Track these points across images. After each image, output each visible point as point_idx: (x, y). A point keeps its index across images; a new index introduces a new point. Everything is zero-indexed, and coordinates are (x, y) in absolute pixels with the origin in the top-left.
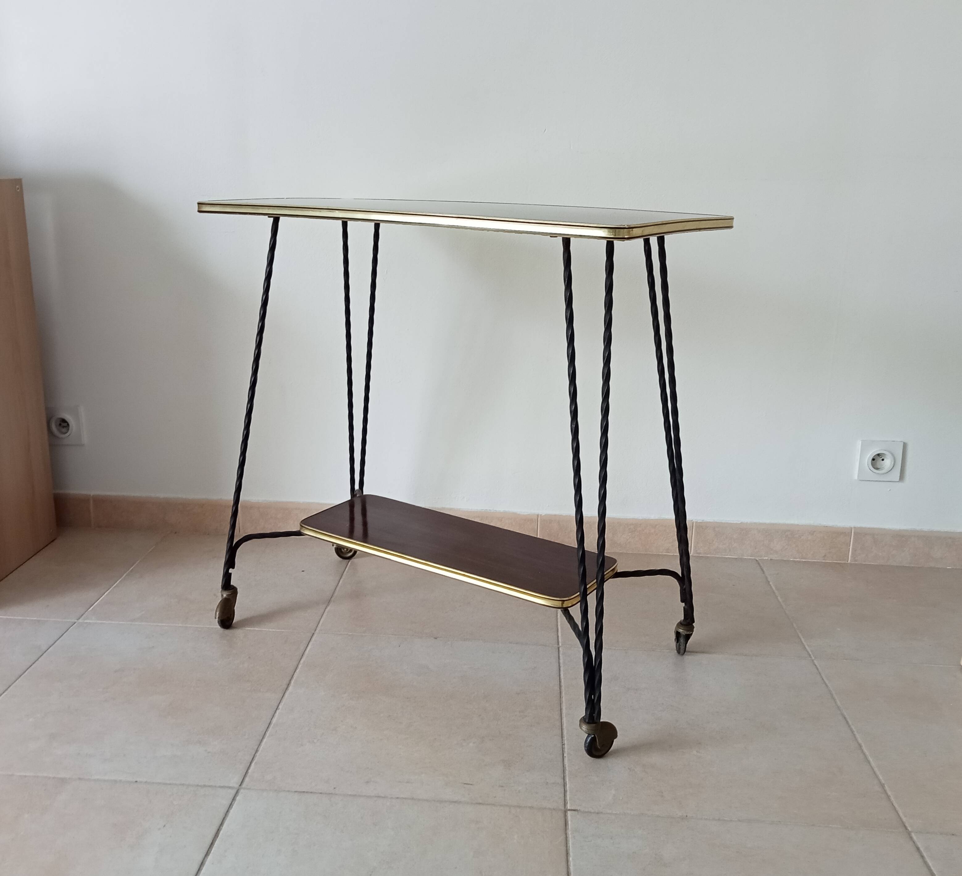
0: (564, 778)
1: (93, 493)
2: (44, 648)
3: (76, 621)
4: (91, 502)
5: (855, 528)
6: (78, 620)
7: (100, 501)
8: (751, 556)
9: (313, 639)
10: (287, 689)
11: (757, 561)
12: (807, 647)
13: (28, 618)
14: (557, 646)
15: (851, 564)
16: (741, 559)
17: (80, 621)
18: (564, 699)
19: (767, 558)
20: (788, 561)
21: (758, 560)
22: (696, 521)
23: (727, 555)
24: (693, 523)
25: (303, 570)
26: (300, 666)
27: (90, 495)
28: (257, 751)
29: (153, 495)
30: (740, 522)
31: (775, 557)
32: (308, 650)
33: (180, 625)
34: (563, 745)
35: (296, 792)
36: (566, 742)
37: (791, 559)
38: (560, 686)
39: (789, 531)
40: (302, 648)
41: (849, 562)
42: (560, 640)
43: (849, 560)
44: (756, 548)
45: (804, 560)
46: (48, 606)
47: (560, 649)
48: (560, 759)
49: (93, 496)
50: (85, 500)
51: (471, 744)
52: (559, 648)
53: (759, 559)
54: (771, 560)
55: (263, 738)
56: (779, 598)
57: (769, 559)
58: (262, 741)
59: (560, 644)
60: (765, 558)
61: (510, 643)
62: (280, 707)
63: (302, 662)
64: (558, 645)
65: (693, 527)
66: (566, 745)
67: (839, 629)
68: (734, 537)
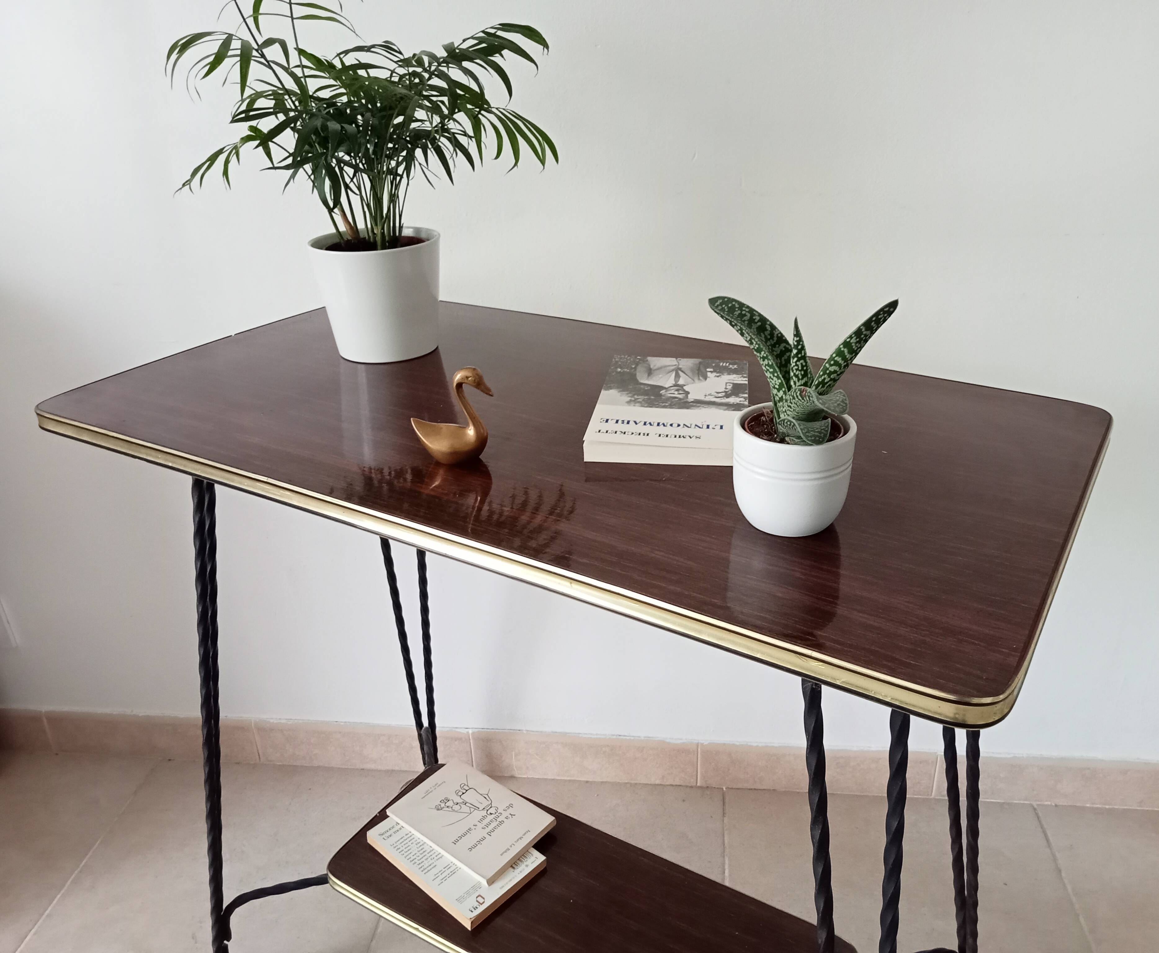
1: (45, 707)
4: (45, 721)
7: (56, 721)
8: (1024, 800)
11: (1035, 809)
16: (1008, 804)
19: (1049, 803)
20: (1083, 809)
21: (1036, 806)
23: (987, 799)
24: (937, 758)
27: (41, 712)
29: (128, 711)
31: (1062, 802)
37: (1088, 805)
39: (1089, 769)
44: (1033, 789)
45: (1107, 807)
49: (45, 712)
50: (35, 718)
53: (1038, 805)
54: (1056, 806)
57: (1053, 804)
60: (1046, 803)
65: (937, 762)
68: (1002, 775)
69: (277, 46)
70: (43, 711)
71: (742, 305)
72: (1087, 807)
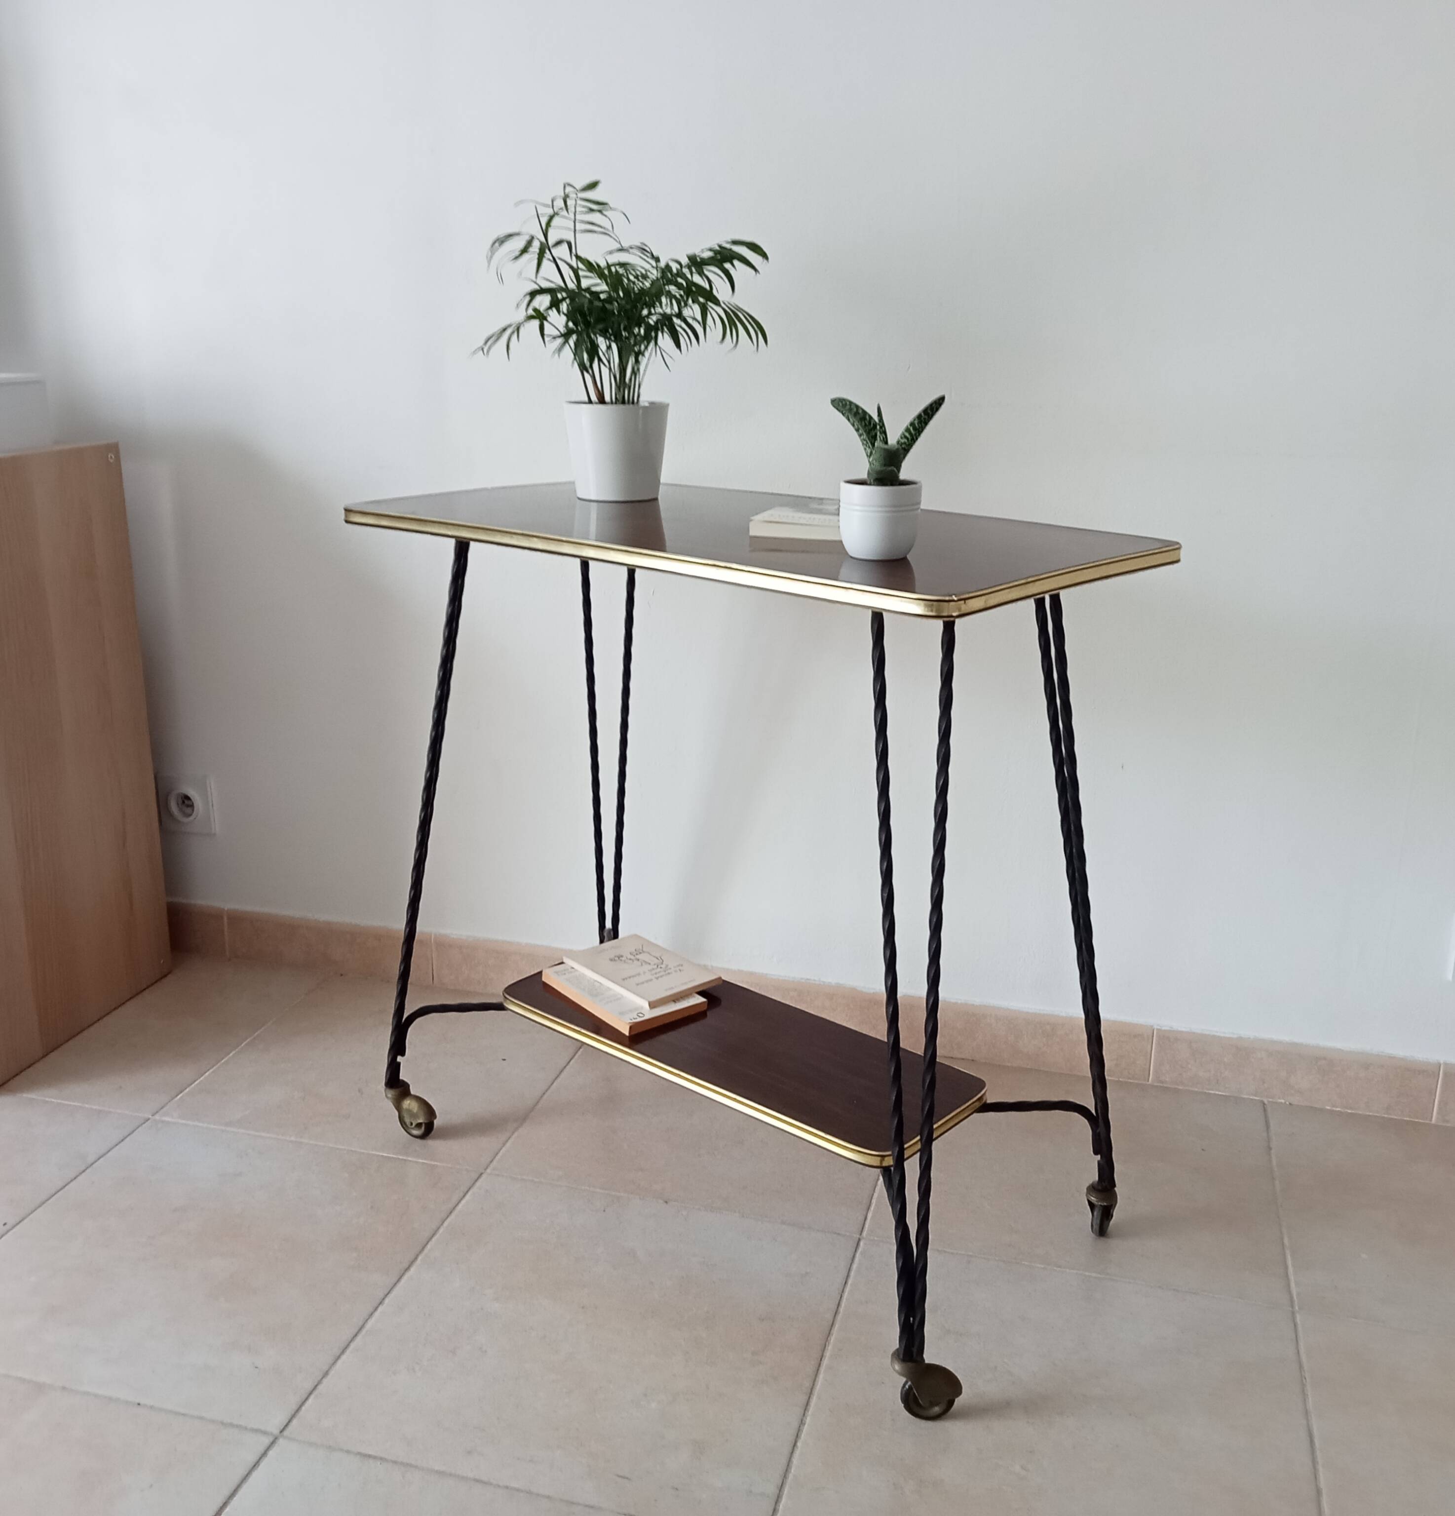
0: (781, 1488)
1: (228, 905)
2: (91, 1159)
3: (150, 1117)
4: (225, 918)
5: (1446, 1064)
6: (152, 1116)
7: (237, 919)
8: (1255, 1096)
9: (478, 1184)
10: (408, 1269)
11: (1264, 1104)
12: (1293, 1285)
13: (87, 1106)
14: (858, 1236)
15: (1436, 1126)
16: (1236, 1098)
17: (157, 1117)
18: (833, 1339)
19: (1283, 1101)
20: (1322, 1110)
21: (1266, 1102)
22: (1159, 1027)
23: (1212, 1090)
24: (1154, 1030)
25: (504, 1058)
26: (441, 1231)
27: (224, 909)
28: (326, 1374)
29: (310, 915)
30: (1235, 1036)
31: (1296, 1100)
32: (463, 1202)
33: (293, 1139)
34: (802, 1423)
35: (359, 1454)
36: (808, 1420)
37: (1328, 1108)
38: (836, 1313)
39: (1325, 1059)
40: (455, 1199)
41: (1434, 1121)
42: (867, 1226)
43: (1434, 1119)
44: (1264, 1083)
45: (1349, 1111)
46: (121, 1087)
47: (862, 1243)
48: (786, 1451)
49: (228, 910)
50: (217, 916)
51: (654, 1405)
52: (859, 1240)
53: (1269, 1102)
54: (1290, 1104)
55: (343, 1352)
56: (1277, 1182)
57: (1287, 1103)
58: (339, 1357)
59: (865, 1234)
60: (1279, 1101)
61: (783, 1223)
62: (387, 1301)
63: (446, 1224)
64: (861, 1234)
65: (1153, 1036)
66: (806, 1425)
67: (1364, 1256)
68: (1226, 1060)
69: (565, 246)
70: (226, 909)
71: (851, 403)
72: (1328, 1109)
